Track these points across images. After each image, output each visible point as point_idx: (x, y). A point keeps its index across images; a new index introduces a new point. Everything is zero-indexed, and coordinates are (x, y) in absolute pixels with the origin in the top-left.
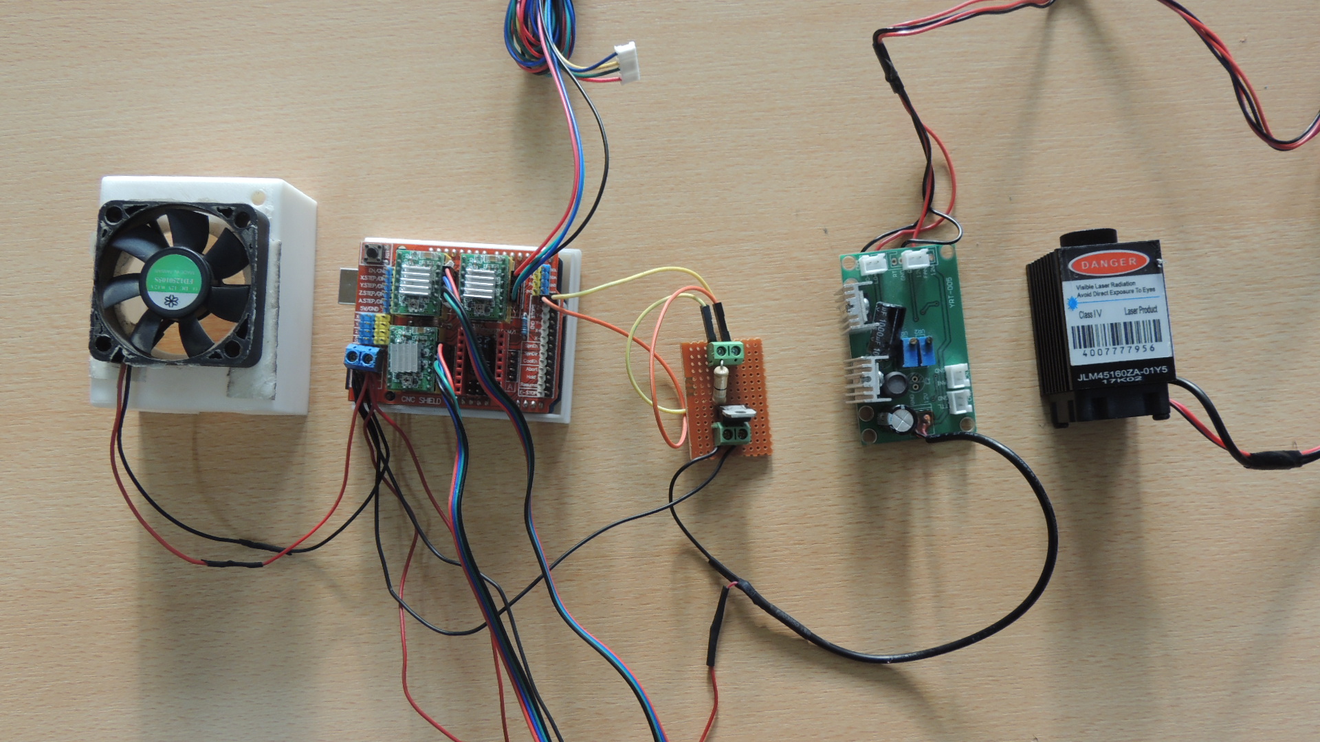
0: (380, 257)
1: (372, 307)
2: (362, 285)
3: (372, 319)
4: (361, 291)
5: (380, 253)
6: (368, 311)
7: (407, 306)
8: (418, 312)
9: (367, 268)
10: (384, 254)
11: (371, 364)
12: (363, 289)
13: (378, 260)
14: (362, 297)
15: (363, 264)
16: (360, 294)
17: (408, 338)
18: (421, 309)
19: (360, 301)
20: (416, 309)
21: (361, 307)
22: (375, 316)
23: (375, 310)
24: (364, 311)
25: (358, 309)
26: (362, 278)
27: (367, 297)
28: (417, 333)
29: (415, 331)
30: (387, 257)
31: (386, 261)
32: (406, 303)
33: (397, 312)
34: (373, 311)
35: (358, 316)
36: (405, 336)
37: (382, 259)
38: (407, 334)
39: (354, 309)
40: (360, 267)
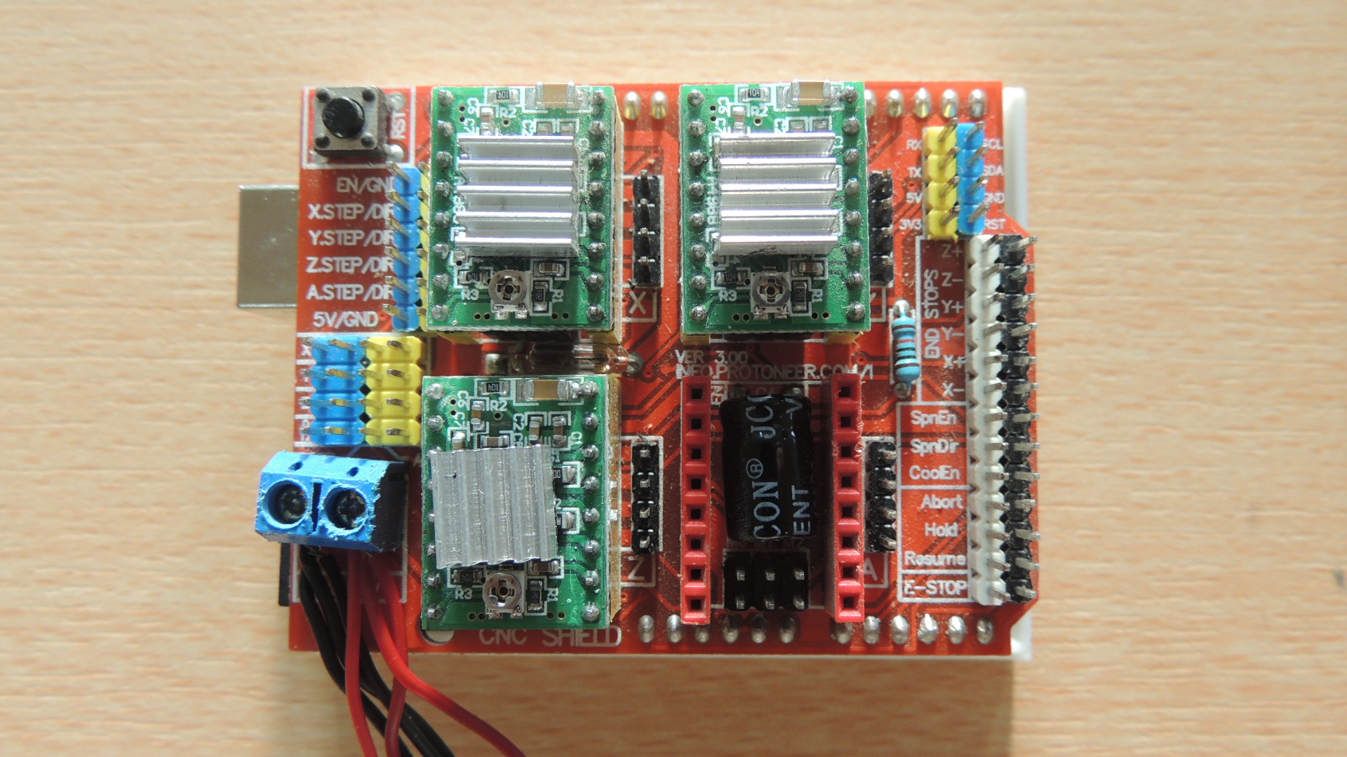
0: (369, 133)
1: (357, 314)
2: (314, 236)
3: (355, 357)
4: (314, 260)
5: (371, 116)
6: (343, 328)
7: (485, 298)
8: (529, 320)
9: (328, 178)
10: (386, 122)
11: (362, 529)
12: (322, 251)
13: (367, 142)
14: (320, 280)
15: (313, 166)
16: (310, 270)
17: (498, 422)
18: (540, 308)
19: (313, 292)
20: (521, 305)
21: (317, 315)
22: (364, 345)
23: (366, 323)
24: (326, 328)
25: (305, 323)
26: (314, 211)
27: (335, 278)
28: (531, 400)
29: (521, 398)
30: (397, 133)
31: (396, 149)
32: (480, 285)
33: (445, 322)
34: (361, 328)
35: (307, 350)
36: (485, 416)
37: (381, 141)
38: (492, 406)
39: (292, 323)
40: (304, 174)
